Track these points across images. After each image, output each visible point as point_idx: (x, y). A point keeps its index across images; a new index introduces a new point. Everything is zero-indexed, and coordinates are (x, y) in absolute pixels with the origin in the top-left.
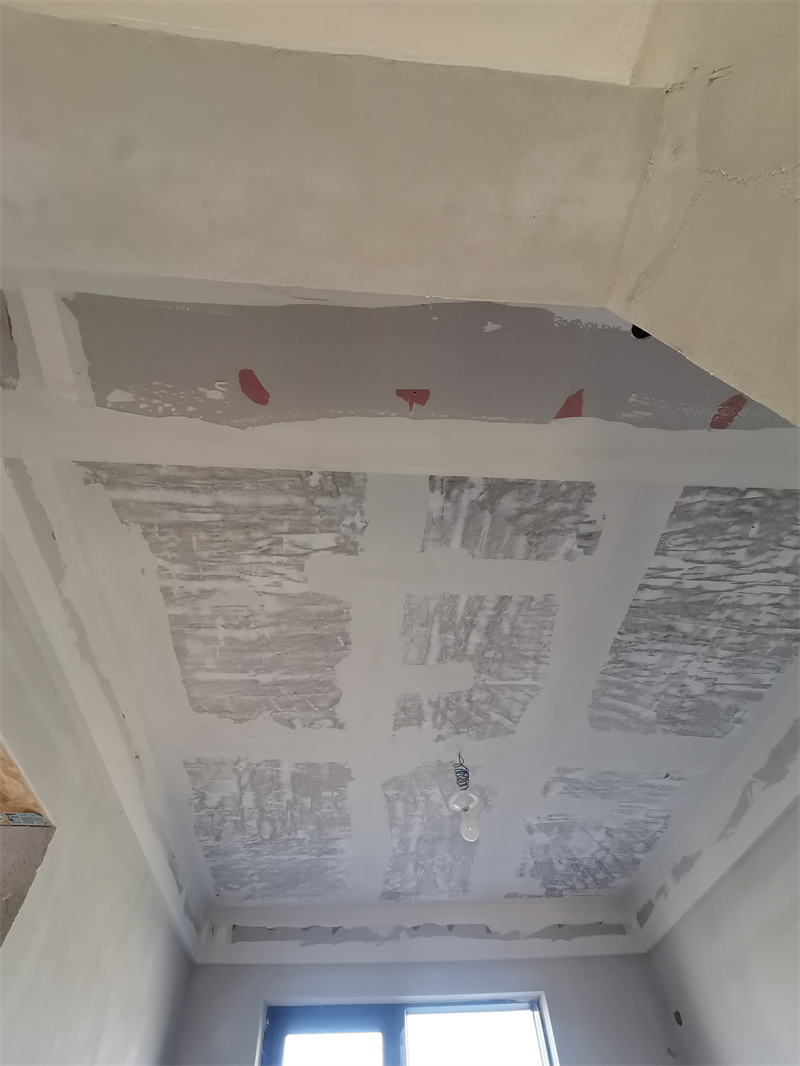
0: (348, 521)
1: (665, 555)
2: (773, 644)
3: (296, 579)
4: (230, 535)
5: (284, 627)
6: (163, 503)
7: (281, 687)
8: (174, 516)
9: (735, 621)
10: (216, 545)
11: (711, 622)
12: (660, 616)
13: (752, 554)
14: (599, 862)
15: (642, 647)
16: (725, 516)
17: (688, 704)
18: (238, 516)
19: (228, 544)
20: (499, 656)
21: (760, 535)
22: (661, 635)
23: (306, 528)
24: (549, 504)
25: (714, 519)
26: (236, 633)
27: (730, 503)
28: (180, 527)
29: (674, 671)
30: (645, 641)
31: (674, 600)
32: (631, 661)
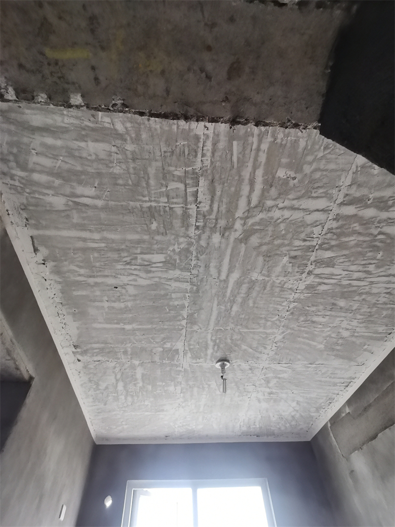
0: (171, 249)
1: (333, 267)
2: (385, 313)
3: (144, 277)
4: (110, 254)
5: (138, 302)
6: (75, 238)
7: (136, 332)
8: (80, 244)
9: (367, 301)
10: (103, 260)
11: (355, 302)
12: (329, 298)
13: (378, 267)
14: (293, 417)
15: (319, 313)
16: (366, 248)
17: (340, 341)
18: (114, 245)
19: (109, 259)
20: (247, 317)
21: (383, 258)
22: (329, 307)
23: (149, 251)
24: (275, 240)
25: (360, 249)
26: (113, 304)
27: (369, 241)
28: (84, 250)
29: (335, 325)
30: (320, 310)
31: (337, 290)
32: (314, 320)
